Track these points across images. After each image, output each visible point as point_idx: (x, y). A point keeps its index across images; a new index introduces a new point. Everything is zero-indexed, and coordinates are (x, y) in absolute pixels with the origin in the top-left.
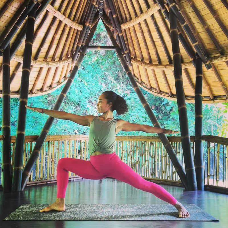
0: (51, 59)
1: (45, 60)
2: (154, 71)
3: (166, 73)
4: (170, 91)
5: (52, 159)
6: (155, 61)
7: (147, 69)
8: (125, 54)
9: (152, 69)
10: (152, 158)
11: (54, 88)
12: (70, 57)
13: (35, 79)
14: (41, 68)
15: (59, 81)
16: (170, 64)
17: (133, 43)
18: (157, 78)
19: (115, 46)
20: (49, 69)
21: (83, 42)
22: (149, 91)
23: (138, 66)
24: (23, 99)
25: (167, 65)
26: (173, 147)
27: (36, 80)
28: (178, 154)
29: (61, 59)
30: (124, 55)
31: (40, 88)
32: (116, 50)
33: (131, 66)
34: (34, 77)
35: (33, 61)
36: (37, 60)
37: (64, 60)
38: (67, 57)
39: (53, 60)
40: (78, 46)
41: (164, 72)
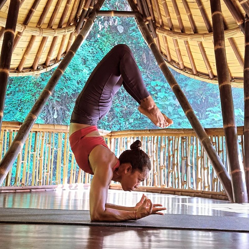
0: (47, 25)
1: (38, 26)
2: (187, 43)
3: (204, 45)
4: (210, 71)
5: (40, 157)
6: (189, 29)
7: (179, 40)
8: (147, 21)
9: (185, 40)
10: (183, 161)
11: (49, 66)
12: (72, 25)
13: (24, 51)
14: (33, 37)
15: (56, 58)
16: (209, 32)
17: (158, 6)
18: (192, 53)
19: (134, 11)
20: (44, 39)
21: (91, 5)
22: (182, 71)
23: (166, 37)
24: (3, 69)
25: (205, 34)
26: (213, 143)
27: (24, 54)
28: (221, 154)
29: (60, 26)
30: (147, 23)
31: (30, 66)
32: (136, 16)
33: (157, 38)
34: (22, 49)
35: (21, 26)
36: (27, 25)
37: (64, 28)
38: (68, 24)
39: (49, 27)
40: (84, 10)
41: (201, 45)
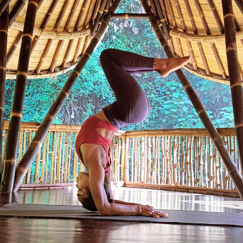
0: (63, 29)
1: (55, 30)
2: (200, 44)
3: (217, 47)
4: (223, 71)
5: (58, 156)
6: (202, 31)
7: (192, 42)
8: (161, 23)
9: (198, 42)
10: (196, 160)
11: (66, 68)
12: (88, 28)
13: (41, 54)
14: (50, 41)
15: (73, 60)
16: (222, 34)
17: (172, 8)
18: (206, 55)
19: (149, 13)
20: (60, 42)
21: (105, 8)
22: (195, 72)
23: (179, 39)
24: (22, 72)
25: (218, 35)
26: (225, 142)
27: (42, 57)
28: (233, 153)
29: (75, 30)
30: (161, 25)
31: (48, 68)
32: (150, 18)
33: (170, 40)
34: (40, 52)
35: (39, 30)
36: (44, 29)
37: (80, 31)
38: (84, 27)
39: (65, 31)
40: (99, 14)
41: (214, 46)
